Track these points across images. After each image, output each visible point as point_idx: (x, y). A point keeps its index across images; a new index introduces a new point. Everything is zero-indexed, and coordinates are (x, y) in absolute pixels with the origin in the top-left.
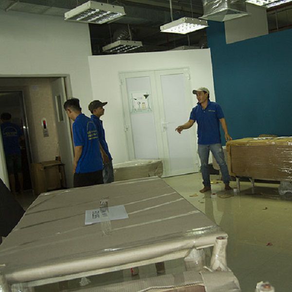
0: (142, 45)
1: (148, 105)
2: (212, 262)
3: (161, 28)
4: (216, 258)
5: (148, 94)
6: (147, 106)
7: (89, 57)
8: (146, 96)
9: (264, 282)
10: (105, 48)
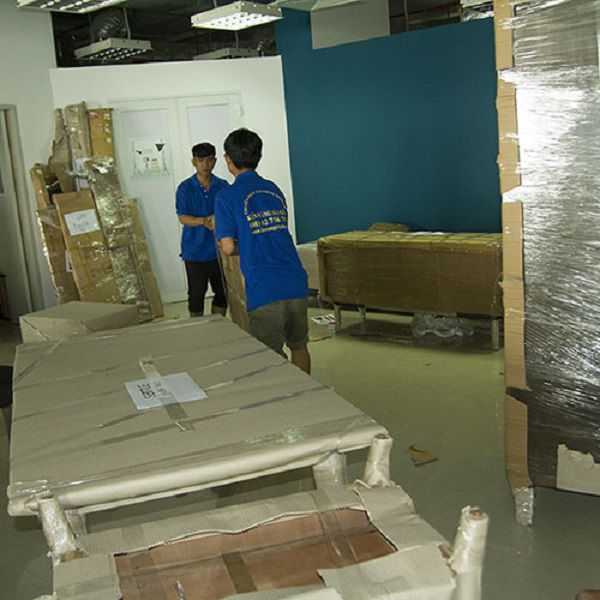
0: (150, 48)
1: (164, 164)
2: (368, 473)
3: (194, 19)
4: (375, 467)
5: (163, 142)
6: (161, 165)
7: (51, 70)
8: (160, 147)
9: (472, 507)
10: (80, 53)
